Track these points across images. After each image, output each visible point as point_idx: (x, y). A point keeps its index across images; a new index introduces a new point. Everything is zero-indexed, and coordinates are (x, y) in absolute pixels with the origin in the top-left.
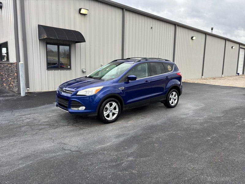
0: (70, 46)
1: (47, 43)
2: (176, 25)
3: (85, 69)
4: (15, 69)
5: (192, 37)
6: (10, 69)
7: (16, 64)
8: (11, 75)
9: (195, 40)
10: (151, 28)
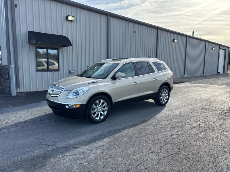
0: (58, 49)
1: (37, 47)
2: (157, 28)
3: (73, 71)
4: (7, 71)
5: (174, 40)
6: (3, 71)
7: (7, 66)
8: (4, 76)
9: (177, 43)
10: (135, 32)
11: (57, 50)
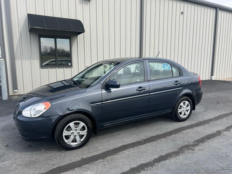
0: (70, 38)
1: (40, 36)
2: (217, 8)
10: (182, 13)
11: (69, 40)
